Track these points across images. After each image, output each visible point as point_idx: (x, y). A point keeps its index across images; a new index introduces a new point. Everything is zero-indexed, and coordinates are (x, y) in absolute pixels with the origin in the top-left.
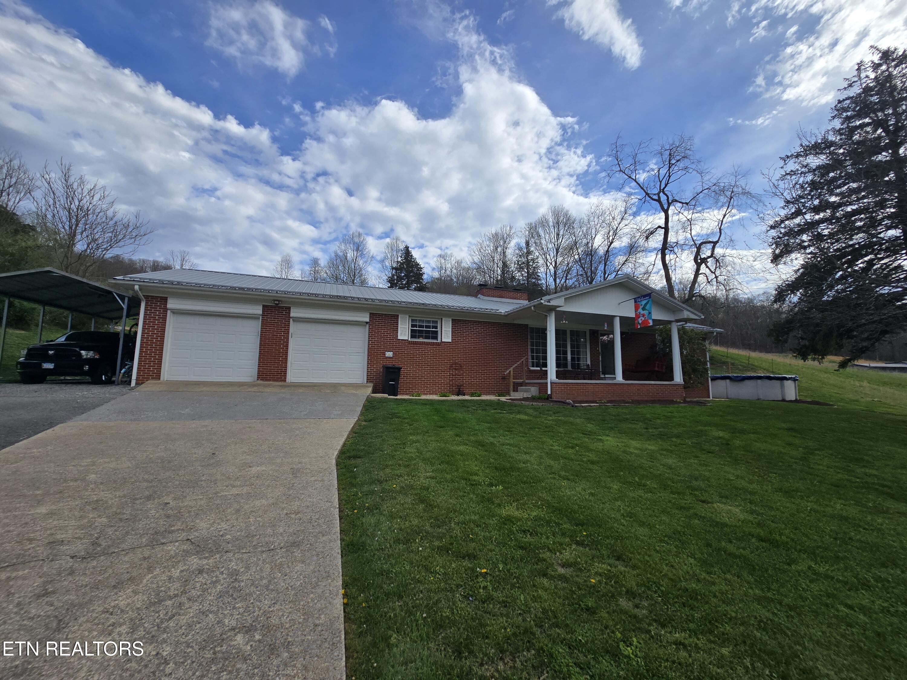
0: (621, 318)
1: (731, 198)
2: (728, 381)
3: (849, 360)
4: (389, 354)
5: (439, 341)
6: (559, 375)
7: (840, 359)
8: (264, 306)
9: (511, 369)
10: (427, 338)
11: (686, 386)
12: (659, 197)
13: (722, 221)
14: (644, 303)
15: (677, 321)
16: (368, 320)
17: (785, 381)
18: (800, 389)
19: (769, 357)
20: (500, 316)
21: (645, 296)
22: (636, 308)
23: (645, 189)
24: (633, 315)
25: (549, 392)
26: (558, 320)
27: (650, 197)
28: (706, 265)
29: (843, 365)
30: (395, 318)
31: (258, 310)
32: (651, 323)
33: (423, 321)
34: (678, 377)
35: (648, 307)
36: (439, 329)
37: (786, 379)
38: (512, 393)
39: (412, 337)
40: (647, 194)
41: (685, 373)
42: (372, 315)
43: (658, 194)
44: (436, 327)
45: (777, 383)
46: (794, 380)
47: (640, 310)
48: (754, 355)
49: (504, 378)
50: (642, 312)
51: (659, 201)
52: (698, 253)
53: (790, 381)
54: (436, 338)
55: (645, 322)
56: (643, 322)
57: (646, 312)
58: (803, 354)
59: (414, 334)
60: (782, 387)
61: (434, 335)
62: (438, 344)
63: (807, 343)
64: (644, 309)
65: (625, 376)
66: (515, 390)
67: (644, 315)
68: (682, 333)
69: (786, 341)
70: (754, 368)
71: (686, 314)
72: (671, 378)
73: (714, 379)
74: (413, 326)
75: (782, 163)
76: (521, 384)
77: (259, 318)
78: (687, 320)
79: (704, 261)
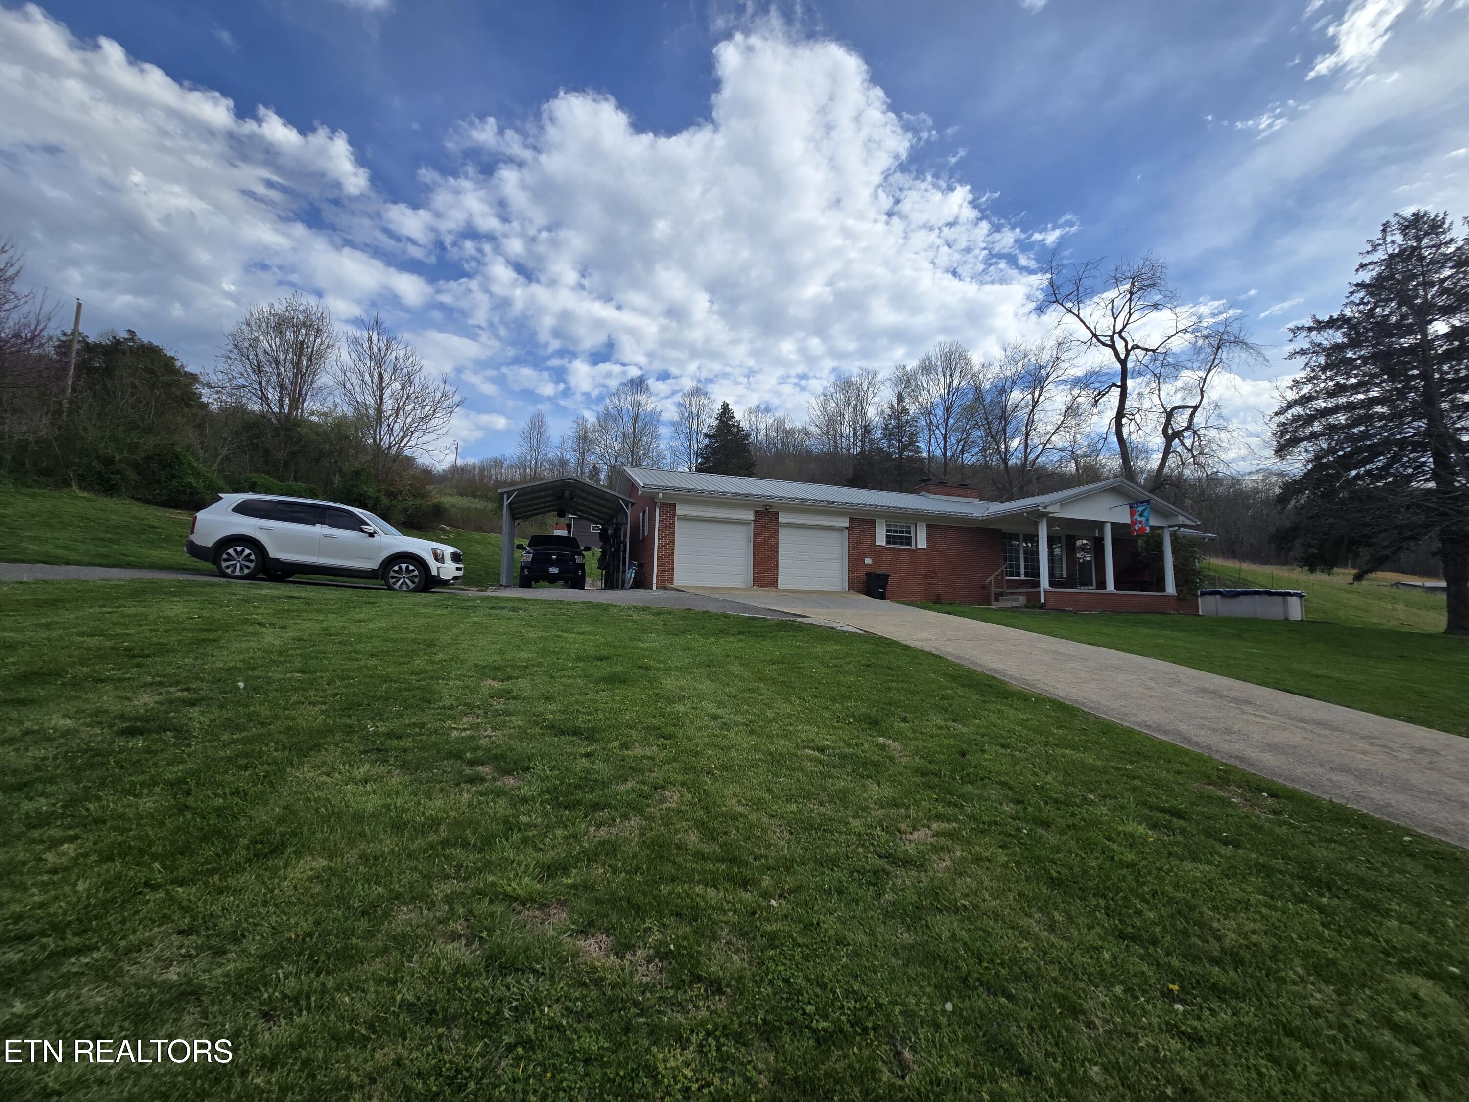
0: (1113, 524)
1: (1219, 348)
2: (1218, 596)
3: (1367, 572)
4: (868, 561)
5: (913, 547)
6: (1051, 584)
7: (1354, 571)
8: (756, 512)
9: (992, 578)
10: (901, 544)
11: (1179, 598)
12: (1112, 341)
13: (1205, 380)
14: (1141, 509)
15: (1170, 527)
16: (847, 525)
17: (1289, 598)
18: (1307, 609)
19: (1267, 569)
20: (976, 520)
21: (1142, 502)
22: (1132, 514)
23: (1092, 328)
24: (1128, 521)
25: (1043, 601)
26: (1049, 527)
27: (1099, 341)
28: (1181, 441)
29: (1358, 578)
30: (873, 522)
31: (750, 516)
32: (1148, 530)
33: (896, 526)
34: (1171, 588)
35: (1145, 514)
36: (913, 534)
37: (1289, 594)
38: (993, 603)
39: (888, 542)
40: (1095, 335)
41: (1177, 585)
42: (851, 520)
43: (1112, 337)
44: (909, 533)
45: (1279, 599)
46: (1300, 596)
47: (1137, 517)
48: (1246, 567)
49: (984, 587)
50: (1139, 519)
51: (1113, 346)
52: (1168, 423)
53: (1294, 598)
54: (910, 544)
55: (1142, 529)
56: (1140, 529)
57: (1143, 519)
58: (1312, 563)
59: (889, 540)
60: (1285, 604)
61: (908, 541)
62: (913, 551)
63: (1315, 551)
64: (1141, 515)
65: (1117, 586)
66: (997, 600)
67: (1141, 522)
68: (1175, 538)
69: (1290, 549)
70: (1246, 583)
71: (1181, 520)
72: (1163, 590)
73: (1203, 594)
74: (888, 531)
75: (1291, 335)
76: (1001, 594)
77: (749, 524)
78: (1180, 526)
79: (1178, 434)
